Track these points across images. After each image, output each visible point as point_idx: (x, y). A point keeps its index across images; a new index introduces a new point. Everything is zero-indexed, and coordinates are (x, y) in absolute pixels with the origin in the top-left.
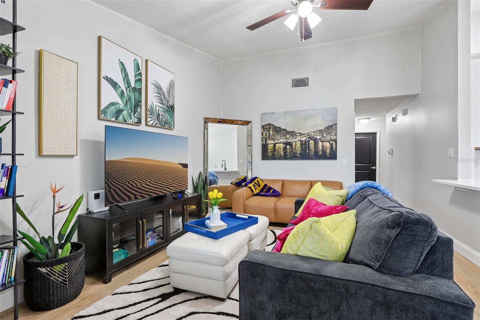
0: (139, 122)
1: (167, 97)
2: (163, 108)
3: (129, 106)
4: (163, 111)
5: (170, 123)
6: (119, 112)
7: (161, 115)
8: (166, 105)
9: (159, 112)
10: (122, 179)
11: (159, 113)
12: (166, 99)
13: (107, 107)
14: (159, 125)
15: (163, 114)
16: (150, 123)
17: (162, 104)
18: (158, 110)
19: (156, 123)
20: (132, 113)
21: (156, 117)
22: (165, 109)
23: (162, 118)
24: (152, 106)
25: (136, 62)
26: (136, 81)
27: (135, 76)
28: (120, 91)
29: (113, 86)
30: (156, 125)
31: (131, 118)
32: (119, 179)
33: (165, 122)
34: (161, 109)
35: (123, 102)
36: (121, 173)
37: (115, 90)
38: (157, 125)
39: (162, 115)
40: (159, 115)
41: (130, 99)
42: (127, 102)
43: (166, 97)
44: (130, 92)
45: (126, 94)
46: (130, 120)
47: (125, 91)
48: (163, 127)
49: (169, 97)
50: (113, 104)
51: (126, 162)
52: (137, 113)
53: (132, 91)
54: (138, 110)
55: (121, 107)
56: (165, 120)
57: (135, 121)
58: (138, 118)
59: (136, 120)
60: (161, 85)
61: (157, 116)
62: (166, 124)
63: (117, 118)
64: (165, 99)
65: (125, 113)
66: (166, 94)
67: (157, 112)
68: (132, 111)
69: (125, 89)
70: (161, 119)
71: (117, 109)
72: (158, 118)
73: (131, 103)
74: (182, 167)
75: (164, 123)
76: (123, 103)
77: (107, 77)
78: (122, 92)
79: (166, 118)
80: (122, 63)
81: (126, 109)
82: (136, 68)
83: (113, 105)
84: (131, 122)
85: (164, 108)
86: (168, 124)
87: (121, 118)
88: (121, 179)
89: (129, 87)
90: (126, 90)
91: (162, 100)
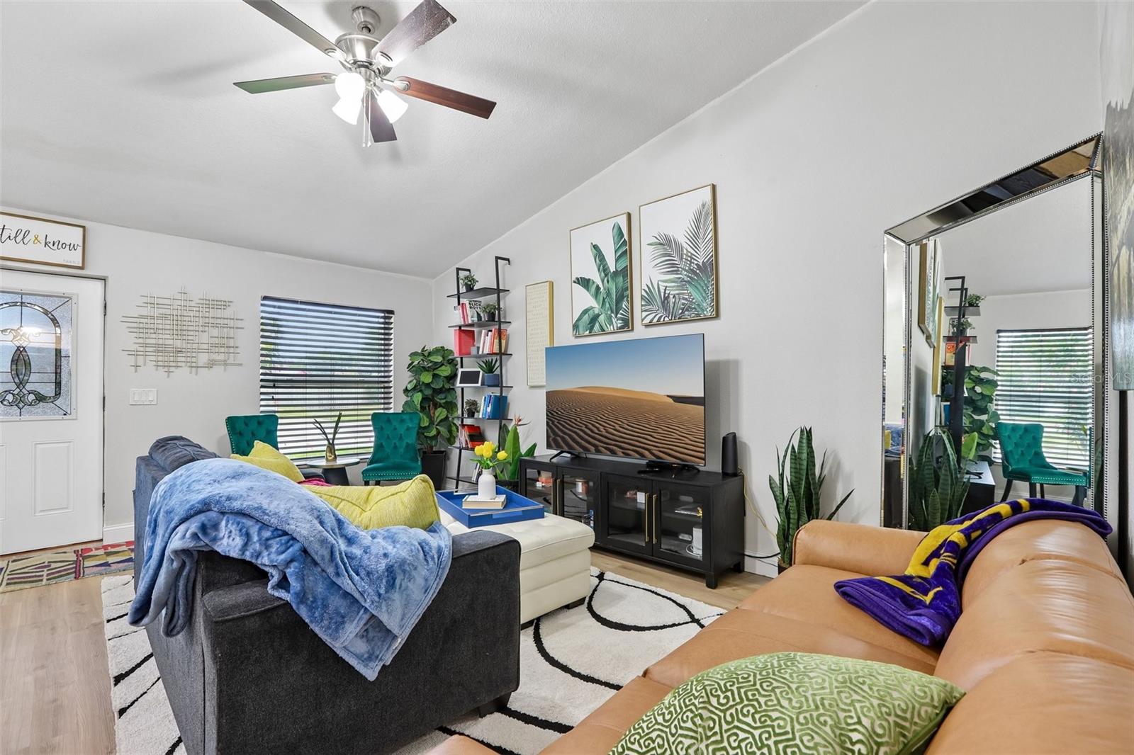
0: (627, 325)
1: (690, 249)
2: (677, 280)
3: (607, 305)
4: (678, 286)
5: (698, 305)
6: (594, 319)
7: (671, 296)
8: (685, 270)
9: (667, 292)
10: (576, 420)
11: (666, 295)
12: (687, 255)
13: (579, 320)
14: (666, 319)
15: (677, 292)
16: (647, 321)
17: (676, 272)
18: (665, 290)
19: (660, 317)
20: (613, 315)
21: (660, 304)
22: (683, 280)
23: (674, 303)
24: (651, 286)
25: (615, 230)
26: (617, 261)
27: (616, 252)
28: (593, 289)
29: (584, 287)
30: (659, 320)
31: (611, 323)
32: (570, 421)
33: (683, 309)
34: (673, 284)
35: (598, 303)
36: (574, 410)
37: (588, 290)
38: (662, 320)
39: (674, 297)
40: (666, 298)
41: (608, 294)
42: (604, 299)
43: (685, 251)
44: (608, 282)
45: (602, 288)
46: (610, 326)
47: (601, 286)
48: (681, 320)
49: (695, 246)
50: (585, 312)
51: (582, 393)
52: (621, 311)
53: (612, 278)
54: (624, 306)
55: (597, 311)
56: (683, 304)
57: (619, 325)
58: (622, 319)
59: (620, 323)
60: (670, 233)
61: (663, 303)
62: (687, 310)
63: (591, 329)
64: (682, 258)
65: (602, 318)
66: (685, 246)
67: (662, 294)
68: (612, 312)
69: (600, 281)
70: (672, 305)
71: (591, 317)
72: (664, 306)
73: (611, 298)
74: (672, 402)
75: (680, 311)
76: (599, 305)
77: (578, 279)
78: (598, 288)
79: (686, 299)
80: (595, 247)
81: (602, 311)
82: (616, 238)
83: (585, 314)
84: (612, 329)
85: (680, 278)
86: (694, 308)
87: (597, 327)
88: (573, 421)
89: (606, 275)
90: (603, 281)
91: (673, 265)
